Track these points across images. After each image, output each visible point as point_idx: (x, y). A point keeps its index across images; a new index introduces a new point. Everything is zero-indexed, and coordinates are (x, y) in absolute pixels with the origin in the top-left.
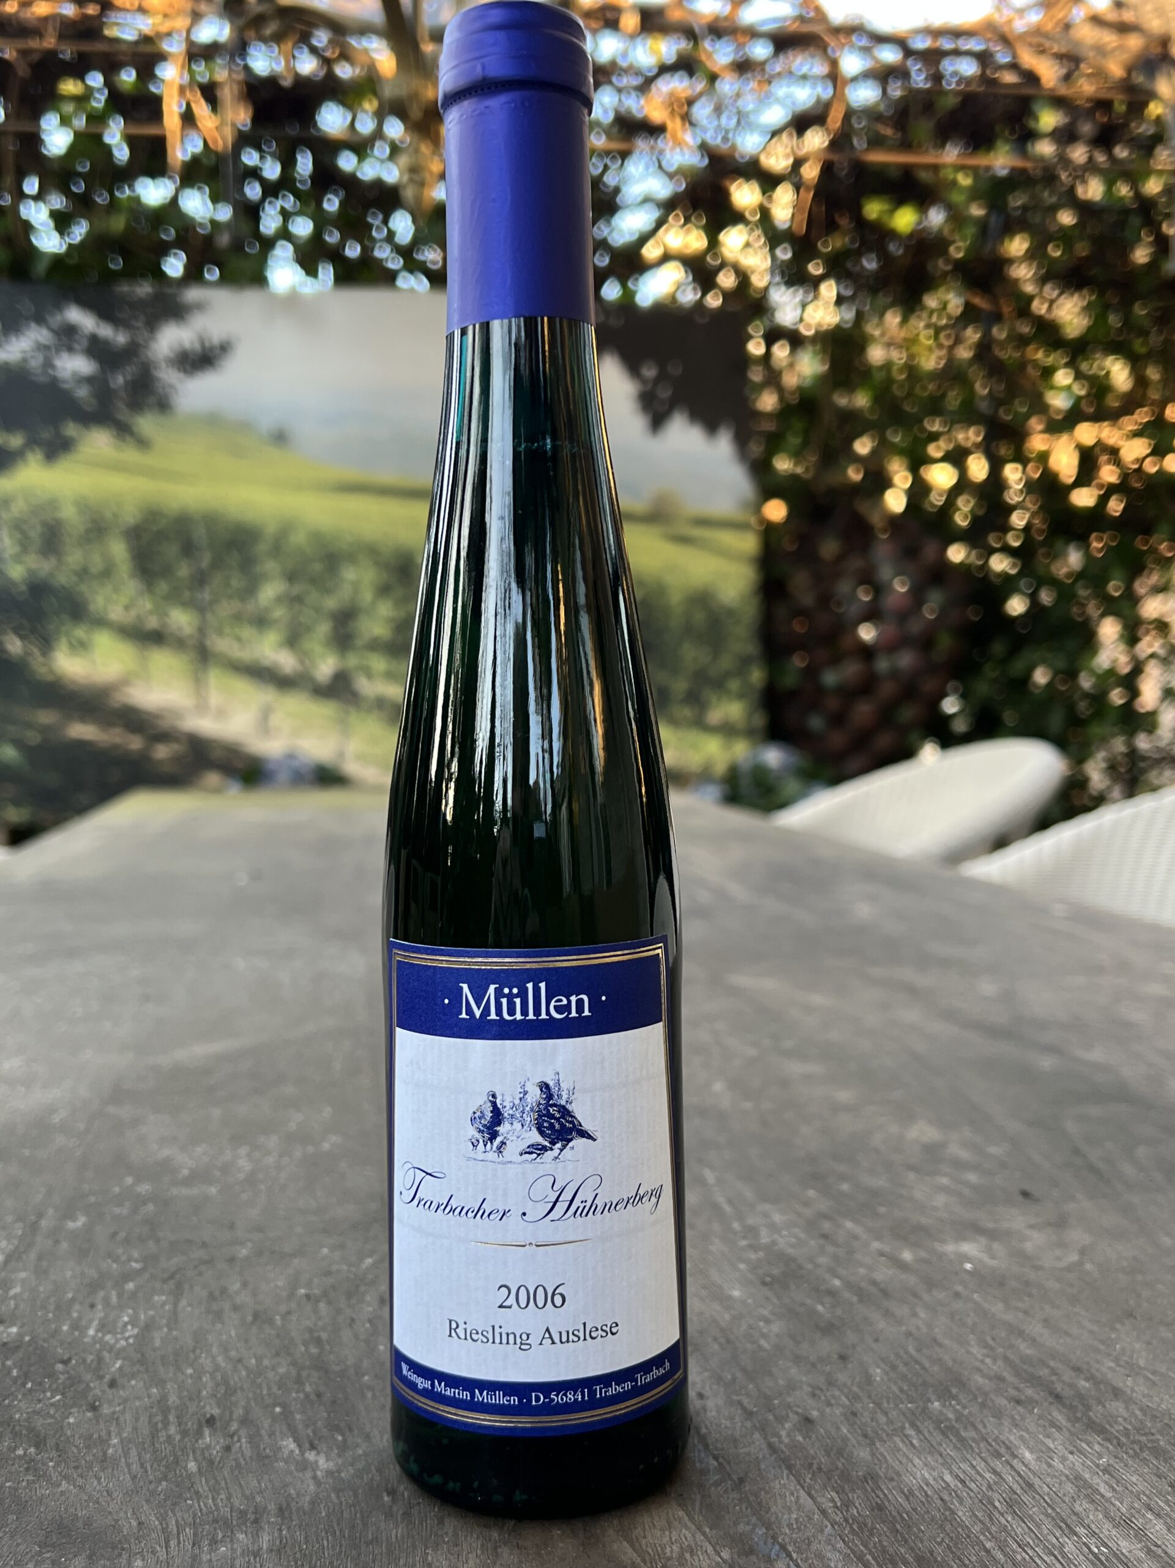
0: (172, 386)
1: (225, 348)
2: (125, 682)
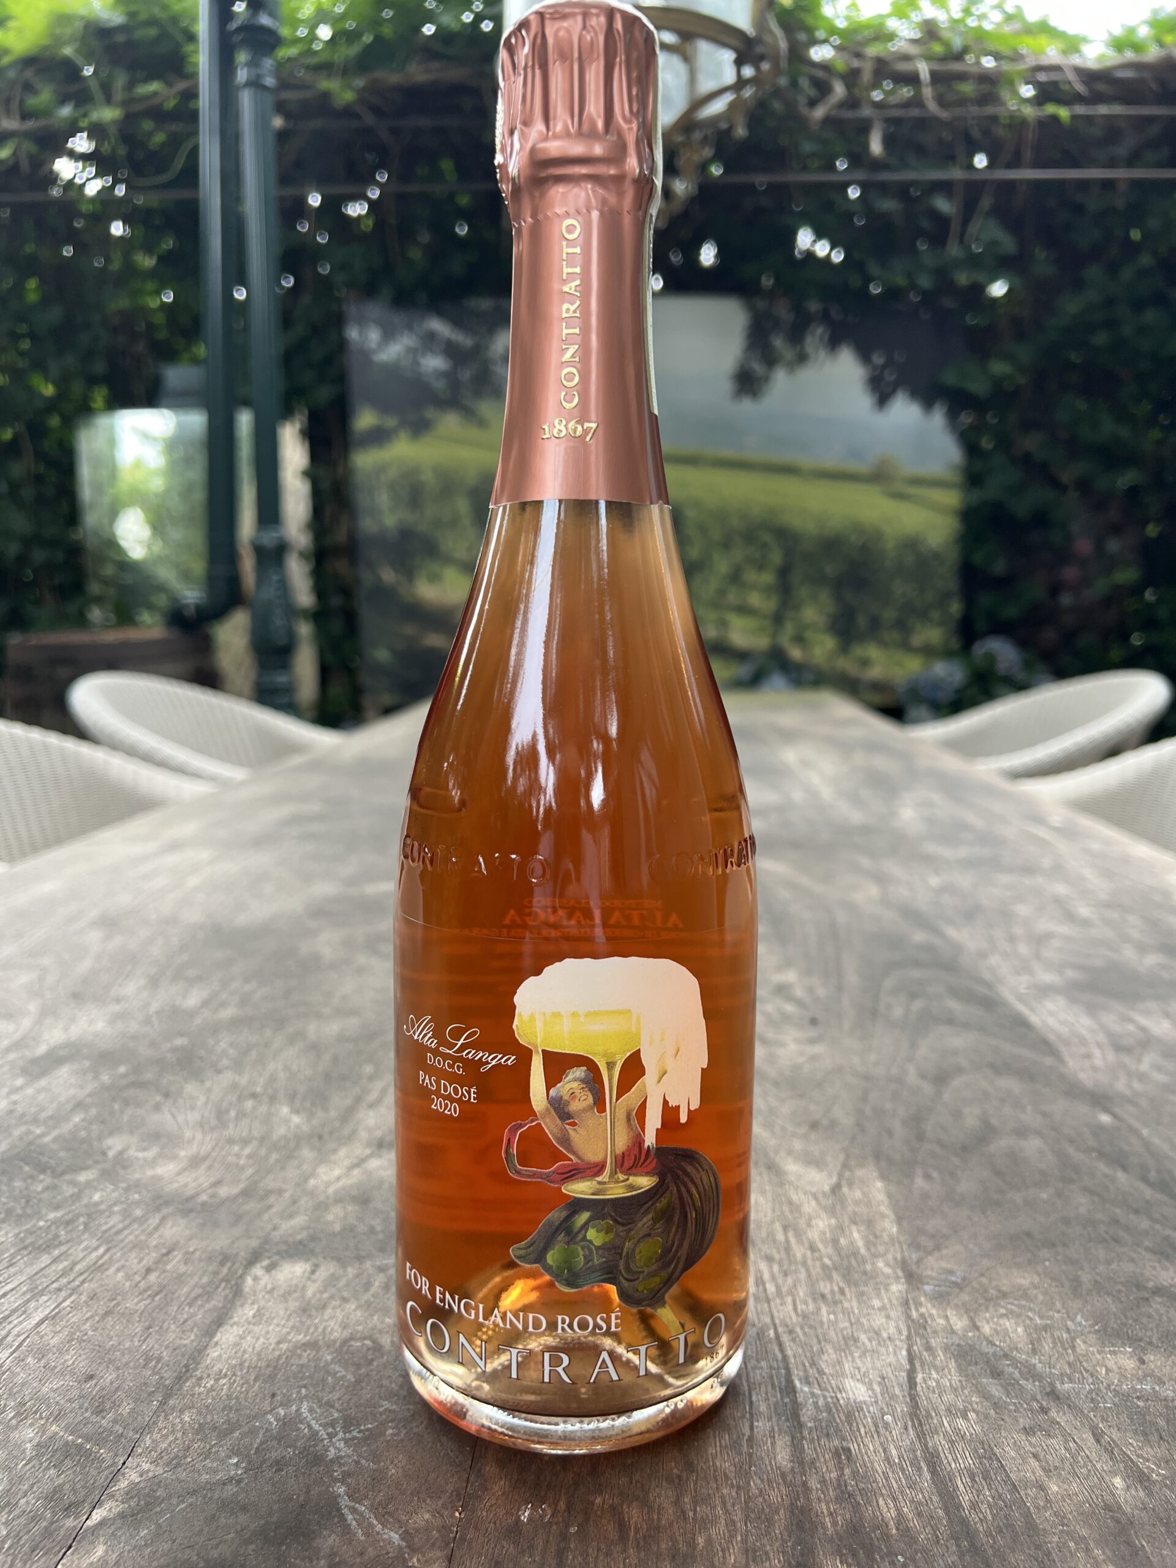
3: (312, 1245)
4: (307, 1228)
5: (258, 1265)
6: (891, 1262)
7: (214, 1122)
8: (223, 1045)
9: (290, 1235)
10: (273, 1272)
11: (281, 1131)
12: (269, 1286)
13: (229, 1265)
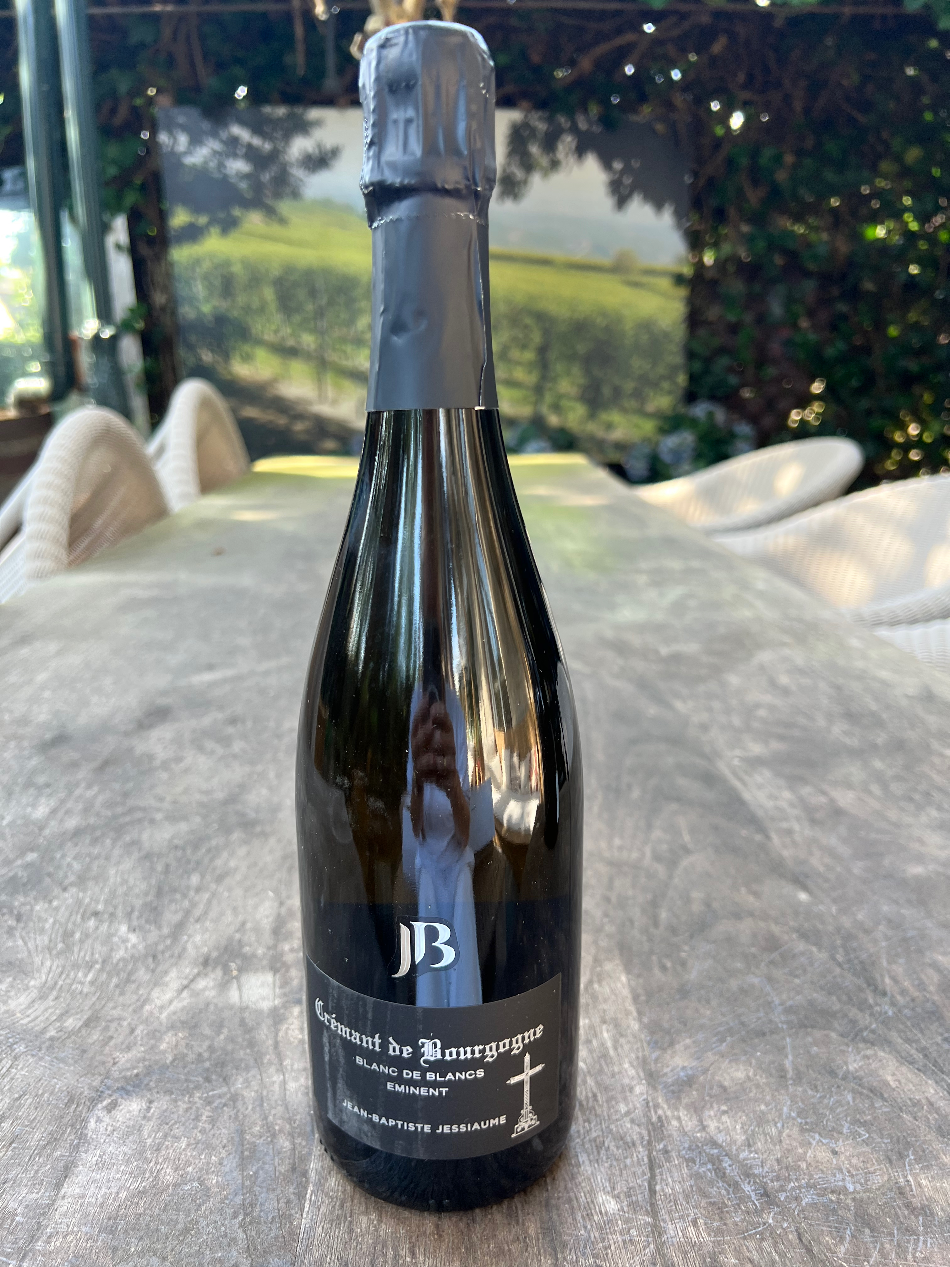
0: (301, 180)
1: (335, 152)
2: (274, 381)
3: (148, 1078)
4: (144, 1060)
5: (100, 1106)
6: (635, 1063)
7: (60, 946)
8: (69, 859)
9: (128, 1069)
10: (113, 1112)
11: (120, 953)
12: (110, 1128)
13: (74, 1106)
